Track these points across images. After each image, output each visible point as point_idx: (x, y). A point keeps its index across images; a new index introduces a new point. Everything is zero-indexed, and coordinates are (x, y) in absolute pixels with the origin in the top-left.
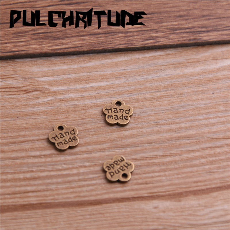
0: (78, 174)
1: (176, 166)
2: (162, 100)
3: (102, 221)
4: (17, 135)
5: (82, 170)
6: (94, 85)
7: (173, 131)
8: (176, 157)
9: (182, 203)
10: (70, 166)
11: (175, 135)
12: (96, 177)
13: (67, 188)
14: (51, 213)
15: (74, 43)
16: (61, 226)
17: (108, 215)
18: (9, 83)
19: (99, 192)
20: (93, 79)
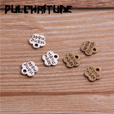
0: (55, 77)
1: (109, 76)
2: (104, 38)
3: (65, 104)
4: (24, 53)
5: (57, 75)
6: (68, 27)
7: (109, 56)
8: (109, 71)
9: (110, 97)
10: (51, 72)
11: (110, 58)
12: (64, 79)
13: (48, 85)
14: (38, 98)
15: (59, 3)
16: (43, 105)
17: (69, 101)
18: (22, 23)
19: (65, 88)
20: (67, 24)
